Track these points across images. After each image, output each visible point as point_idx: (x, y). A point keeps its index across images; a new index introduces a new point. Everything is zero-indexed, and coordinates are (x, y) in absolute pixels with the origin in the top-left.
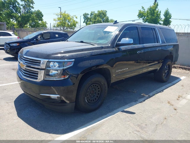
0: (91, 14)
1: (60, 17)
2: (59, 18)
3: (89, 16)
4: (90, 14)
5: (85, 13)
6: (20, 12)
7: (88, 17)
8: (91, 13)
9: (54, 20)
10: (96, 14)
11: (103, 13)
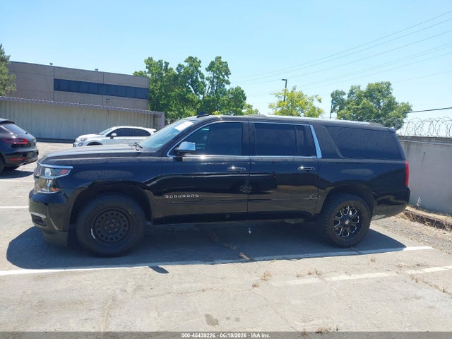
0: (352, 93)
1: (283, 100)
2: (281, 102)
3: (345, 97)
4: (347, 92)
5: (336, 92)
6: (202, 93)
7: (343, 100)
8: (351, 91)
9: (271, 106)
10: (361, 92)
11: (378, 89)
